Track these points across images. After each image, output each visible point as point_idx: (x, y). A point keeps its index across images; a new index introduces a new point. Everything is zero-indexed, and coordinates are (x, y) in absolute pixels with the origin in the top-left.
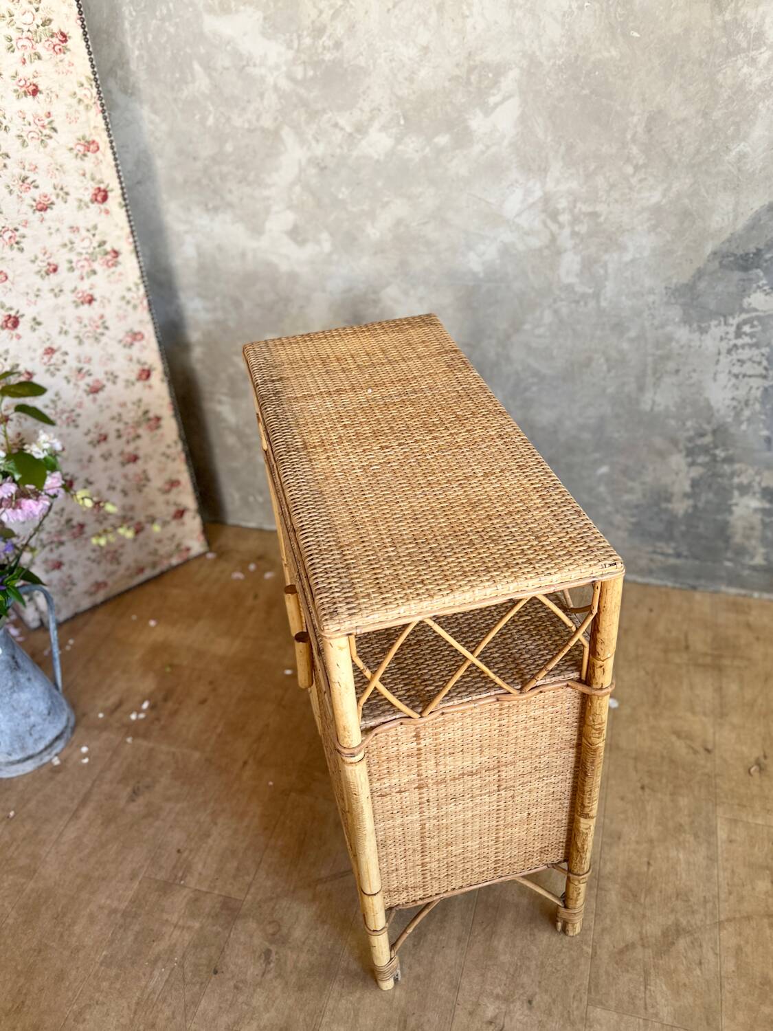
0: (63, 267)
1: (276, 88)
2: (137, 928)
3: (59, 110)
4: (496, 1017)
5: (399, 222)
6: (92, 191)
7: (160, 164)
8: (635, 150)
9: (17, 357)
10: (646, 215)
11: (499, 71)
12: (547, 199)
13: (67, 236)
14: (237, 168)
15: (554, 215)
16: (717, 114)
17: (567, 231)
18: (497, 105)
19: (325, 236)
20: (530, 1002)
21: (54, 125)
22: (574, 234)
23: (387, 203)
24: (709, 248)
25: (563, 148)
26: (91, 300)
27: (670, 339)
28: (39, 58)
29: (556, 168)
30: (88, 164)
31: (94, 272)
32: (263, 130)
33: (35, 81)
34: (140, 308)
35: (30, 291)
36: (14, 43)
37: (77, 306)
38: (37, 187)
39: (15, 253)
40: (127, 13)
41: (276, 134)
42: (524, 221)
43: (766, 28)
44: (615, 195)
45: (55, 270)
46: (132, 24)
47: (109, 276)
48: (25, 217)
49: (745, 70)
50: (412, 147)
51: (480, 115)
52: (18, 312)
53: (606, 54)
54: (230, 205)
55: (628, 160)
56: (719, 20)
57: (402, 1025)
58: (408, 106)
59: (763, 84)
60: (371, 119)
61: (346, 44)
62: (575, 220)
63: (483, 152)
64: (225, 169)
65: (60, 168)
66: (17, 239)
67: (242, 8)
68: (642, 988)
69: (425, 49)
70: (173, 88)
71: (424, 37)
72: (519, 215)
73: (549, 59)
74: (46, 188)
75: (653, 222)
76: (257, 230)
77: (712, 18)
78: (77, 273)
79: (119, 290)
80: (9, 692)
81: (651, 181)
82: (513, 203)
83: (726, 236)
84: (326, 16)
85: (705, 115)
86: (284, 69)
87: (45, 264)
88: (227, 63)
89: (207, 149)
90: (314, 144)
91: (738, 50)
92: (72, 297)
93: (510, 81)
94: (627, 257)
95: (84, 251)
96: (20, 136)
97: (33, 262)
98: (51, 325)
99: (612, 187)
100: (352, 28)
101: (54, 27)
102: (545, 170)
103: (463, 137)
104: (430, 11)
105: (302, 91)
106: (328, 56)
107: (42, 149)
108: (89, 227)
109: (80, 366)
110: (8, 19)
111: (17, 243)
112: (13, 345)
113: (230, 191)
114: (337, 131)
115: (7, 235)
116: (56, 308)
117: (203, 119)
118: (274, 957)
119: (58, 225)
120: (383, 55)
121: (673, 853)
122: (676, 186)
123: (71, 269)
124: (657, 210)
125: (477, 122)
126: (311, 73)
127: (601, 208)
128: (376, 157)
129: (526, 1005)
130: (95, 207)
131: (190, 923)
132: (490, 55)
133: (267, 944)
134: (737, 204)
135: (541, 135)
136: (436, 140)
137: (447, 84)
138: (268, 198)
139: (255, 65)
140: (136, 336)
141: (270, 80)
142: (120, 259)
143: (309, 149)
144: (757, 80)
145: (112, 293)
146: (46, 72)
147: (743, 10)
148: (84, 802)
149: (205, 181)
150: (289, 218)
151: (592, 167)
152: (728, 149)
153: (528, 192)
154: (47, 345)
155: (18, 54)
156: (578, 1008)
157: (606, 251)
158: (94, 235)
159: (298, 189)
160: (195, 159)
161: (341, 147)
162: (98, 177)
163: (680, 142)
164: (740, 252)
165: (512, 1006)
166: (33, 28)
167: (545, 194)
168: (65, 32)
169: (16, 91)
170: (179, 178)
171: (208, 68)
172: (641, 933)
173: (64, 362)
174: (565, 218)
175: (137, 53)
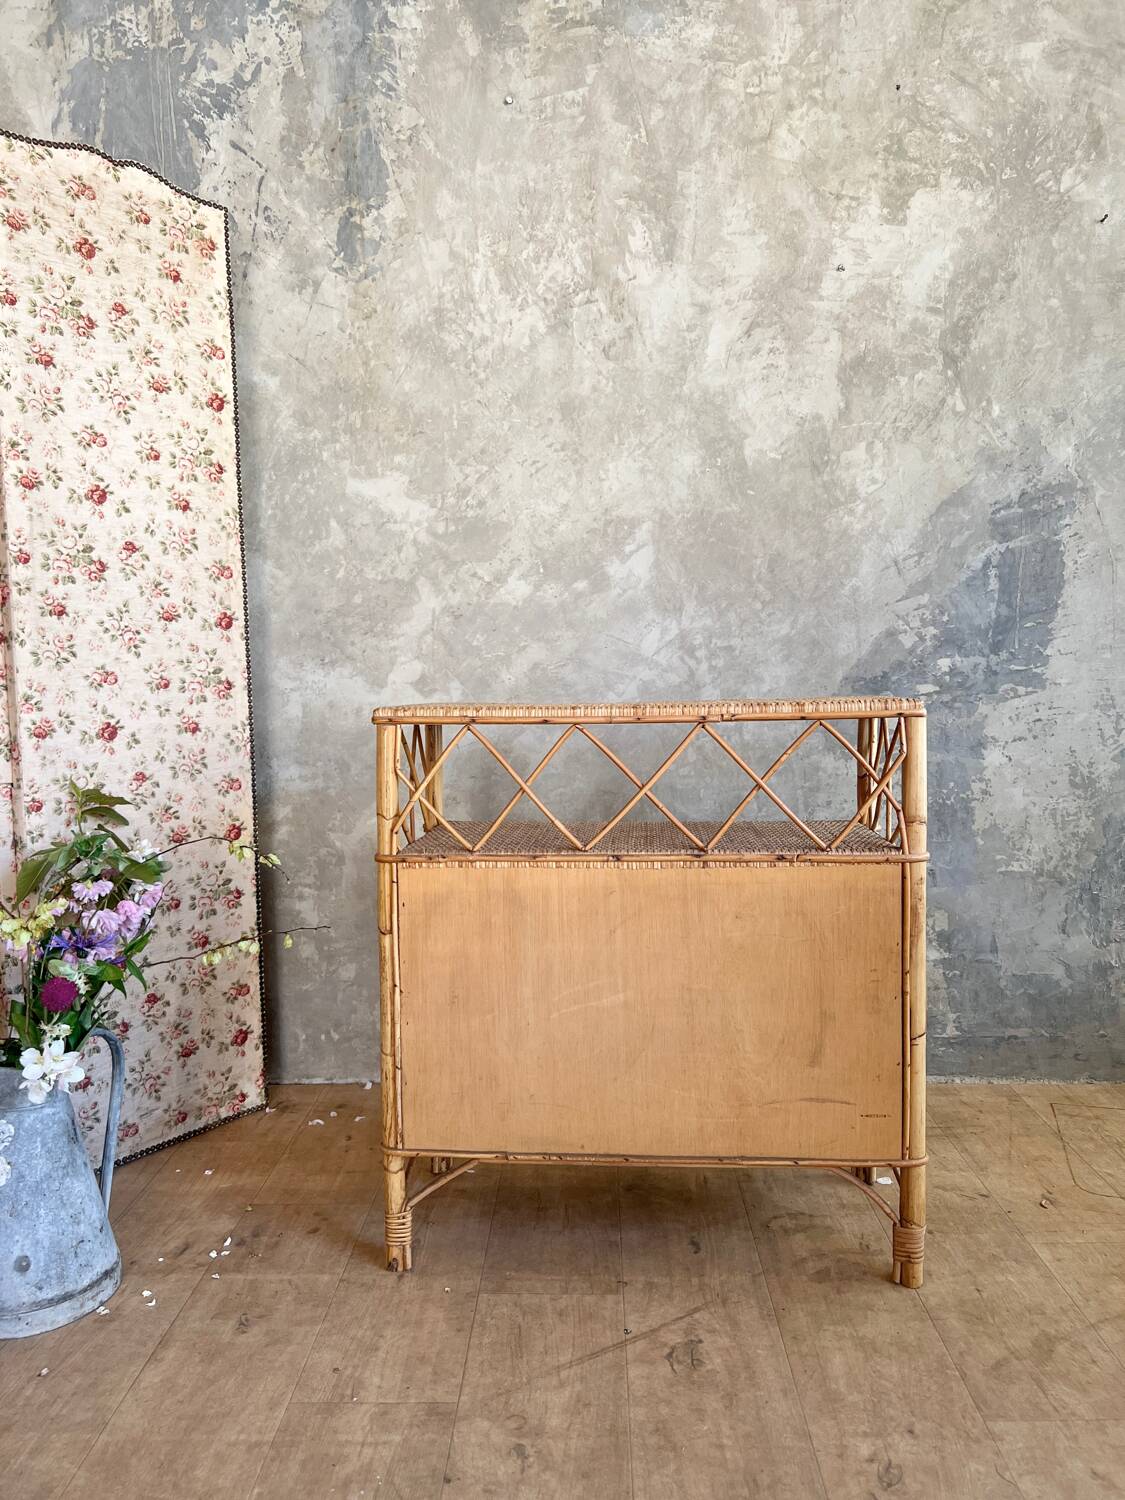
0: (175, 685)
1: (415, 542)
2: (300, 1456)
3: (204, 530)
4: (875, 1454)
5: (536, 666)
6: (218, 614)
7: (274, 617)
8: (761, 587)
9: (104, 775)
10: (777, 646)
11: (634, 524)
12: (683, 636)
13: (187, 653)
14: (364, 620)
15: (691, 651)
16: (829, 556)
17: (704, 666)
18: (632, 553)
19: (455, 685)
20: (911, 1432)
21: (197, 542)
22: (712, 668)
23: (525, 647)
24: (840, 675)
25: (695, 590)
26: (195, 730)
27: (817, 769)
28: (196, 480)
29: (690, 607)
30: (220, 587)
31: (205, 700)
32: (397, 581)
33: (188, 498)
34: (242, 752)
35: (136, 702)
36: (177, 460)
37: (180, 732)
38: (168, 596)
39: (131, 657)
40: (267, 476)
41: (411, 584)
42: (662, 659)
43: (858, 486)
44: (748, 629)
45: (166, 686)
46: (270, 487)
47: (218, 707)
48: (150, 622)
49: (846, 518)
50: (551, 593)
51: (617, 562)
52: (118, 722)
53: (728, 509)
54: (350, 658)
55: (756, 597)
56: (819, 481)
57: (752, 1484)
58: (547, 556)
59: (863, 530)
60: (511, 568)
61: (490, 502)
62: (712, 655)
63: (620, 595)
64: (350, 621)
65: (193, 584)
66: (137, 642)
67: (389, 473)
68: (1041, 1395)
69: (565, 506)
70: (303, 543)
71: (564, 496)
72: (657, 652)
73: (678, 513)
74: (176, 599)
75: (785, 652)
76: (378, 683)
77: (814, 479)
78: (188, 695)
79: (226, 726)
80: (60, 1173)
81: (779, 615)
82: (650, 642)
83: (854, 662)
84: (471, 480)
85: (819, 556)
86: (426, 524)
87: (158, 676)
88: (367, 519)
89: (331, 602)
90: (450, 593)
91: (838, 503)
92: (178, 721)
93: (643, 532)
94: (765, 688)
95: (199, 674)
96: (163, 543)
97: (147, 671)
98: (147, 748)
99: (744, 622)
100: (495, 490)
101: (214, 458)
102: (680, 609)
103: (600, 583)
104: (570, 475)
105: (442, 544)
106: (471, 513)
107: (180, 561)
108: (209, 650)
109: (168, 804)
110: (176, 439)
111: (135, 647)
112: (104, 760)
113: (353, 644)
114: (475, 580)
115: (128, 636)
116: (159, 728)
117: (332, 574)
118: (530, 1451)
119: (180, 640)
120: (525, 512)
121: (1000, 1278)
122: (802, 618)
123: (183, 689)
124: (787, 641)
125: (615, 569)
126: (452, 528)
127: (735, 642)
128: (514, 603)
129: (907, 1436)
130: (218, 631)
131: (384, 1438)
132: (625, 511)
133: (513, 1439)
134: (858, 631)
135: (674, 578)
136: (575, 585)
137: (585, 536)
138: (394, 649)
139: (395, 522)
140: (234, 784)
141: (410, 536)
142: (232, 692)
143: (444, 598)
144: (858, 527)
145: (218, 727)
146: (199, 493)
147: (838, 473)
148: (164, 1342)
149: (325, 634)
150: (417, 668)
151: (724, 605)
152: (842, 584)
153: (664, 631)
154: (140, 769)
155: (178, 471)
156: (974, 1426)
157: (745, 683)
158: (211, 660)
159: (429, 638)
160: (316, 612)
161: (478, 595)
162: (226, 603)
163: (800, 580)
164: (869, 676)
165: (889, 1440)
166: (196, 453)
167: (682, 631)
168: (222, 465)
169: (169, 502)
170: (295, 631)
171: (345, 524)
172: (1008, 1348)
173: (153, 794)
174: (700, 653)
175: (270, 512)
